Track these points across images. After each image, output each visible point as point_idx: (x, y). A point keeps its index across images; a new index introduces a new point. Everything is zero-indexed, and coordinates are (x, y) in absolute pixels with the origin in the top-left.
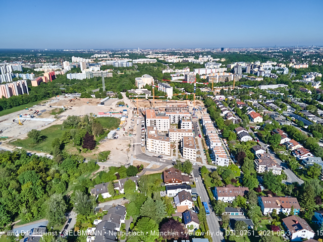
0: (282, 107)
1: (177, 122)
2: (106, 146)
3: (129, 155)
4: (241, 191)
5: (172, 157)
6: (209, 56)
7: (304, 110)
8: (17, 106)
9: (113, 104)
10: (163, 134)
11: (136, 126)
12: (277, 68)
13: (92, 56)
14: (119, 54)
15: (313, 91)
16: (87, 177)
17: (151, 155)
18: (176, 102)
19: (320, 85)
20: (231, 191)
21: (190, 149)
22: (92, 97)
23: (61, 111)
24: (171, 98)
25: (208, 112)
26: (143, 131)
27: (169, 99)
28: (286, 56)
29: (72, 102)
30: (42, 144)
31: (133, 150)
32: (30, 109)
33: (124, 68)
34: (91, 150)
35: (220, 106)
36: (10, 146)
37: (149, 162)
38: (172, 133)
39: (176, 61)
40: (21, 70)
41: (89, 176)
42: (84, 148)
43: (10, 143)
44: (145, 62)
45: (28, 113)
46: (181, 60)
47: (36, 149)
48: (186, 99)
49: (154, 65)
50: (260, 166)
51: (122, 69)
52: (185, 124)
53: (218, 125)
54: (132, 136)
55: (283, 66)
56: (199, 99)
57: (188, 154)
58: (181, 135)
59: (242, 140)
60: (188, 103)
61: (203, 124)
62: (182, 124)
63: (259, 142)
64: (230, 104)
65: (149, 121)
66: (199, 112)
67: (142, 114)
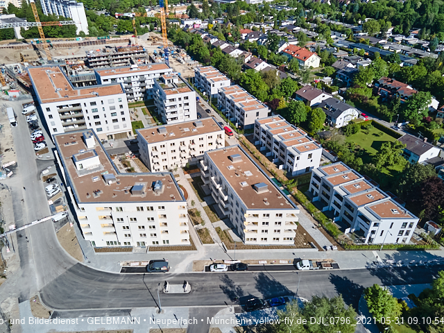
1: (138, 96)
10: (114, 144)
18: (105, 42)
24: (87, 33)
25: (195, 56)
26: (42, 146)
27: (82, 34)
35: (213, 41)
38: (158, 145)
48: (123, 34)
52: (177, 103)
53: (254, 88)
56: (152, 30)
57: (265, 227)
58: (187, 143)
59: (341, 121)
60: (133, 39)
61: (214, 91)
62: (168, 103)
63: (376, 120)
64: (226, 35)
65: (55, 111)
66: (173, 60)
67: (19, 83)
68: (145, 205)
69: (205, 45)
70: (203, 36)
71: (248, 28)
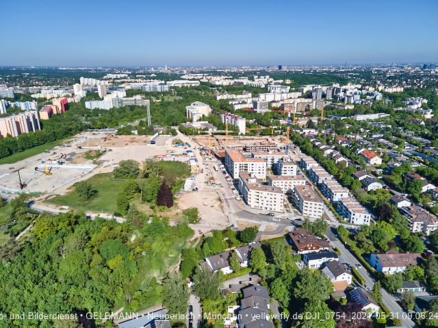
0: (396, 143)
1: (270, 166)
2: (187, 201)
3: (227, 214)
4: (411, 258)
5: (287, 215)
6: (268, 77)
7: (427, 146)
8: (30, 148)
9: (167, 142)
11: (215, 173)
12: (364, 92)
13: (105, 77)
14: (142, 74)
15: (427, 121)
16: (182, 246)
17: (258, 212)
18: (253, 139)
19: (431, 113)
20: (398, 259)
21: (314, 203)
22: (133, 134)
23: (99, 154)
24: (244, 133)
25: (304, 151)
26: (229, 179)
27: (242, 135)
28: (366, 77)
29: (107, 141)
30: (95, 201)
31: (229, 206)
32: (52, 152)
33: (159, 93)
34: (169, 207)
35: (317, 144)
36: (51, 206)
37: (259, 223)
38: (276, 181)
39: (226, 83)
40: (12, 97)
41: (185, 244)
42: (159, 205)
43: (47, 201)
44: (185, 85)
45: (51, 158)
46: (232, 82)
47: (89, 208)
48: (264, 135)
49: (197, 88)
50: (415, 223)
51: (156, 94)
52: (287, 169)
53: (329, 169)
54: (217, 187)
55: (371, 89)
56: (281, 134)
57: (311, 209)
58: (288, 183)
59: (370, 188)
60: (270, 139)
61: (308, 168)
62: (283, 169)
63: (392, 191)
64: (328, 141)
65: (238, 166)
66: (291, 152)
67: (216, 155)
68: (270, 193)
69: (311, 145)
70: (312, 140)
71: (346, 137)
